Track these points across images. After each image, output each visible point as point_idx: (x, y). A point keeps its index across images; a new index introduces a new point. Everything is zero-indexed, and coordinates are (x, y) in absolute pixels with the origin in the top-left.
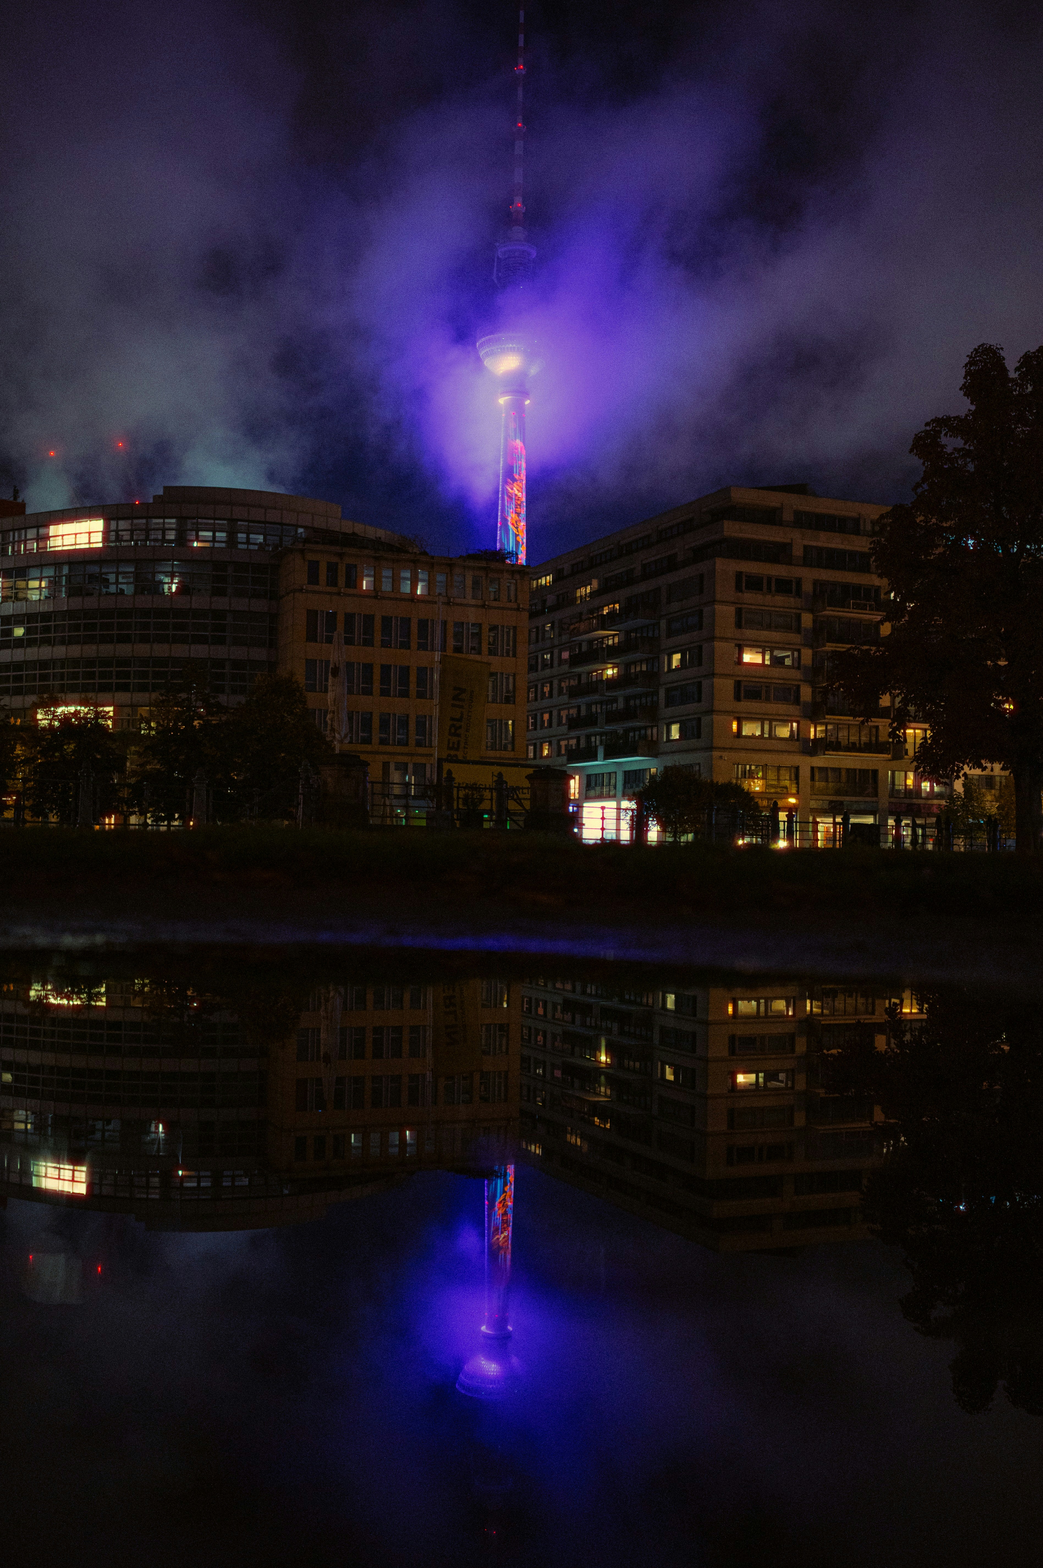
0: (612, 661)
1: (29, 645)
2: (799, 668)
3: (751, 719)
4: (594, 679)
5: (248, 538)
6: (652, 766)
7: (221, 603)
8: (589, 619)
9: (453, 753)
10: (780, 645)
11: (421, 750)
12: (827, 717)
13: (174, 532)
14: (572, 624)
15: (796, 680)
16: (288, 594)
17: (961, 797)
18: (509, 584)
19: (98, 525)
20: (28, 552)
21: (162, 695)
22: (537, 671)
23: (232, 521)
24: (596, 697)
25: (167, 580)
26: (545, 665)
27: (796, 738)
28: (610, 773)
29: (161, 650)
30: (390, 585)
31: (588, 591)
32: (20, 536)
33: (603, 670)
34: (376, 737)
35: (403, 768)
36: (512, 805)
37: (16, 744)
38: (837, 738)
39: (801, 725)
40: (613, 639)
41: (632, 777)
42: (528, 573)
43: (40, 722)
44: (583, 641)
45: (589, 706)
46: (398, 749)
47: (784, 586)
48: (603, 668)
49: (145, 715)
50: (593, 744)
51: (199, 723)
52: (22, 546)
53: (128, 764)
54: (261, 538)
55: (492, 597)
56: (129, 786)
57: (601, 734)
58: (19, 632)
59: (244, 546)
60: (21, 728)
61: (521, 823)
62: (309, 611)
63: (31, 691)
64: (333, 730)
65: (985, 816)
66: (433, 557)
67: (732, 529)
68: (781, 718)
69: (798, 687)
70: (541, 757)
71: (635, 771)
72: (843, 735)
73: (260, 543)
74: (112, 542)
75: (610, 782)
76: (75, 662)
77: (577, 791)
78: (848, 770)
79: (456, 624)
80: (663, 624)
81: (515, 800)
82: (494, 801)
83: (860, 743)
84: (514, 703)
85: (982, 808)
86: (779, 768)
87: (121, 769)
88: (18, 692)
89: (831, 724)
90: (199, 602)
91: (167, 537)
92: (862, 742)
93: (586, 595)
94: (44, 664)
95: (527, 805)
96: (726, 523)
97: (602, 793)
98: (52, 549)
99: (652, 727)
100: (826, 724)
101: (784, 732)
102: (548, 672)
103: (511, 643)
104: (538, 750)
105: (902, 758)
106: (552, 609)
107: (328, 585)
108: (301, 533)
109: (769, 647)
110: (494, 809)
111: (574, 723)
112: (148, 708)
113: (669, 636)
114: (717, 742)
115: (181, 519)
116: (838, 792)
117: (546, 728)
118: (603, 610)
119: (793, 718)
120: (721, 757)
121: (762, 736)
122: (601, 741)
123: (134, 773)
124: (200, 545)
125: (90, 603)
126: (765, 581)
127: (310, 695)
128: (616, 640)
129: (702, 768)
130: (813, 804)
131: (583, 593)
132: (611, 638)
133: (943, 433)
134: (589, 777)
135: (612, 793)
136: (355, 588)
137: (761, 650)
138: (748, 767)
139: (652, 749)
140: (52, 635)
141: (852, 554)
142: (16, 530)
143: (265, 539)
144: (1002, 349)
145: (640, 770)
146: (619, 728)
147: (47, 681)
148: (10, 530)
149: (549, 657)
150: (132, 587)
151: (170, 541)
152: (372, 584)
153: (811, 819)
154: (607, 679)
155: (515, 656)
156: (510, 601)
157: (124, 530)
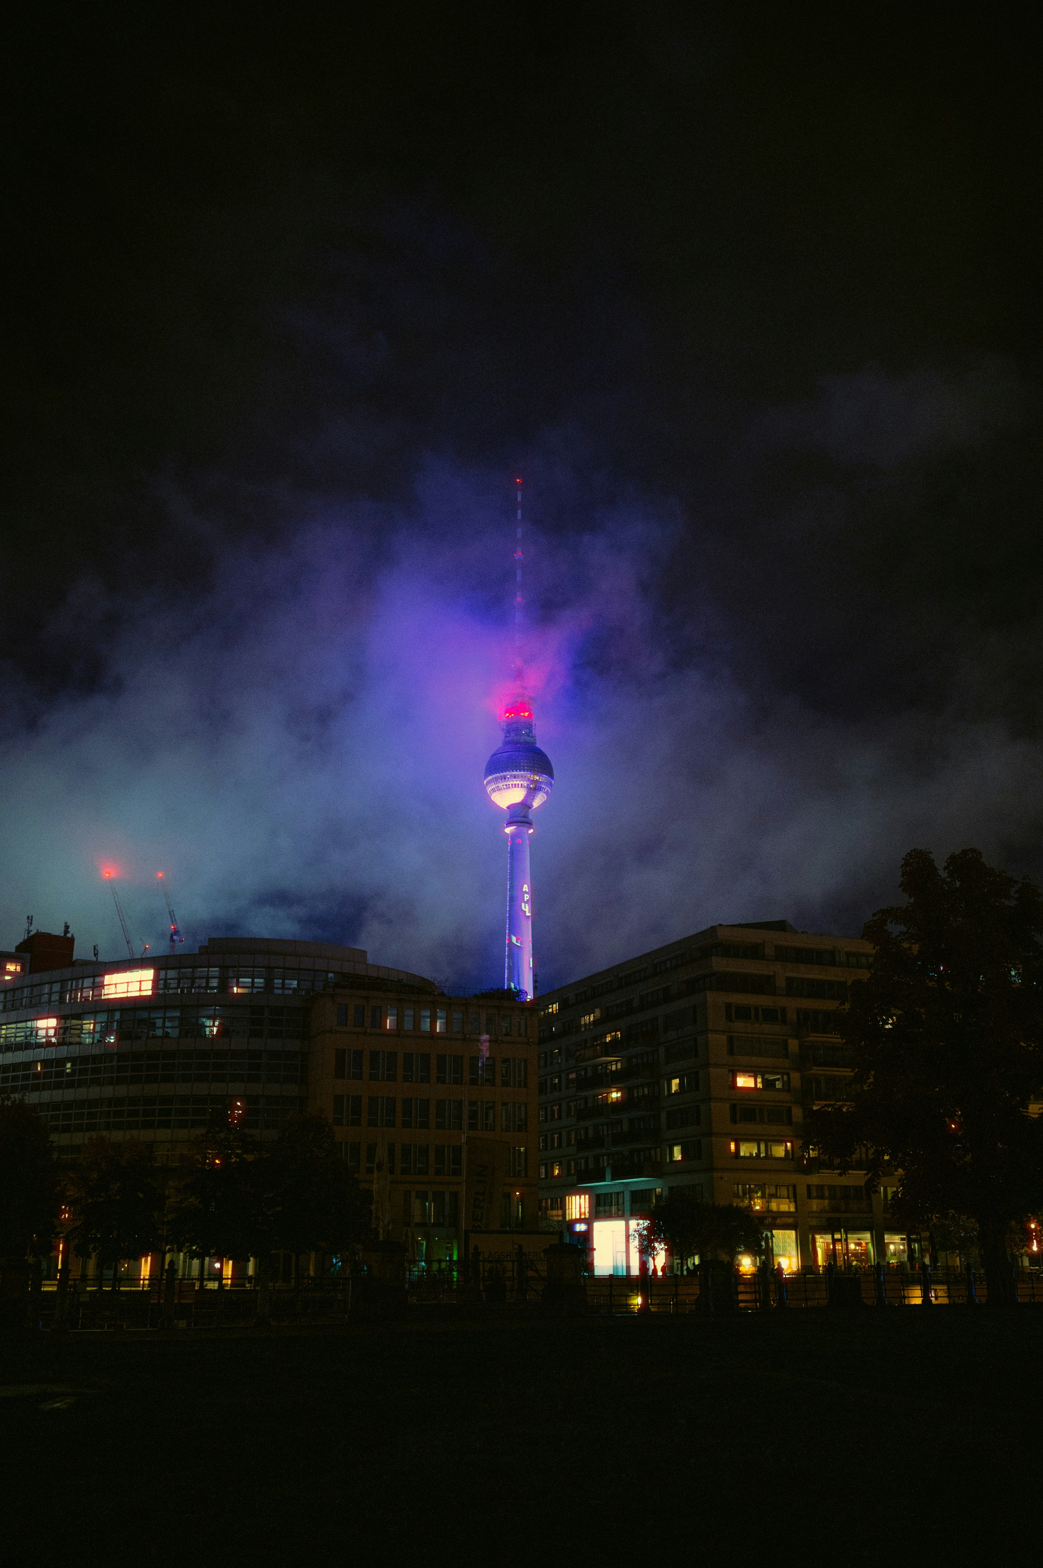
0: (615, 1086)
2: (789, 1091)
3: (748, 1140)
4: (600, 1102)
5: (283, 983)
6: (658, 1186)
7: (258, 1044)
8: (594, 1046)
10: (770, 1070)
11: (440, 1179)
13: (216, 980)
14: (578, 1050)
15: (787, 1102)
16: (319, 1034)
18: (519, 1017)
19: (148, 974)
20: (84, 1000)
22: (546, 1095)
23: (270, 968)
24: (603, 1120)
25: (209, 1023)
26: (554, 1089)
27: (791, 1157)
28: (618, 1193)
30: (411, 1024)
31: (592, 1019)
32: (77, 985)
33: (608, 1093)
34: (398, 1167)
35: (423, 1196)
39: (794, 1145)
41: (638, 1197)
42: (536, 1006)
44: (589, 1066)
45: (596, 1128)
47: (770, 1015)
48: (607, 1091)
50: (601, 1166)
52: (79, 994)
54: (294, 984)
55: (504, 1033)
57: (608, 1155)
59: (280, 992)
61: (540, 1293)
62: (337, 1050)
64: (377, 1218)
66: (450, 998)
67: (720, 964)
68: (775, 1138)
69: (790, 1108)
70: (553, 1176)
71: (642, 1191)
73: (295, 988)
74: (160, 989)
75: (618, 1201)
76: (120, 1101)
77: (587, 1210)
78: (843, 1187)
79: (471, 1059)
80: (662, 1051)
84: (526, 1131)
86: (777, 1187)
90: (238, 1043)
91: (211, 985)
93: (590, 1022)
94: (92, 1103)
95: (544, 1275)
96: (714, 959)
97: (610, 1212)
98: (106, 997)
99: (656, 1149)
101: (779, 1151)
102: (556, 1095)
103: (522, 1075)
104: (549, 1171)
106: (559, 1036)
107: (355, 1026)
108: (331, 978)
109: (759, 1072)
111: (582, 1145)
113: (667, 1062)
114: (717, 1163)
115: (224, 968)
116: (834, 1210)
117: (556, 1149)
118: (606, 1037)
119: (786, 1139)
120: (722, 1178)
121: (759, 1156)
122: (609, 1161)
124: (240, 991)
125: (139, 1046)
126: (753, 1012)
127: (337, 1129)
128: (619, 1066)
129: (703, 1189)
130: (812, 1222)
131: (587, 1021)
132: (615, 1064)
133: (889, 921)
134: (598, 1196)
135: (620, 1213)
136: (380, 1027)
137: (752, 1074)
138: (748, 1186)
139: (657, 1168)
140: (101, 1076)
141: (831, 984)
142: (74, 979)
143: (298, 984)
144: (931, 853)
145: (646, 1190)
146: (624, 1149)
147: (93, 1119)
148: (69, 980)
149: (557, 1080)
150: (177, 1031)
151: (213, 988)
152: (395, 1023)
153: (810, 1236)
154: (612, 1102)
155: (526, 1086)
156: (520, 1035)
157: (173, 979)
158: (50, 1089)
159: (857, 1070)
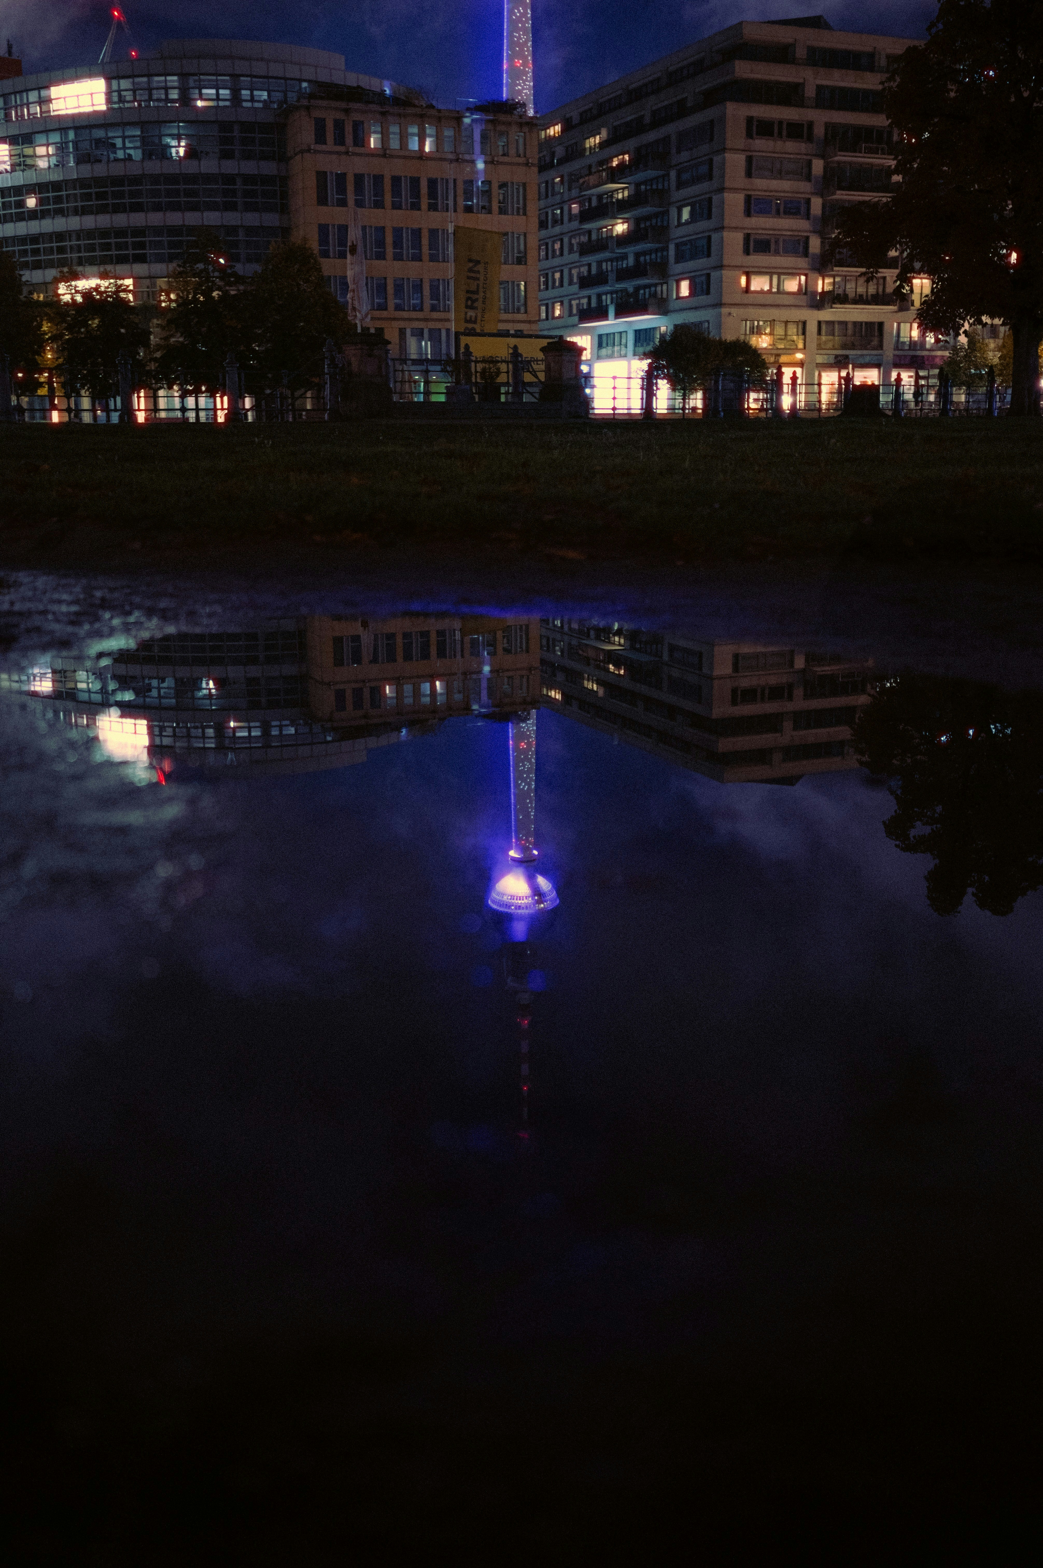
0: (622, 216)
1: (43, 217)
2: (809, 218)
3: (760, 272)
4: (604, 236)
5: (252, 95)
6: (662, 325)
7: (230, 167)
8: (599, 171)
9: (470, 326)
11: (435, 315)
12: (835, 269)
13: (176, 91)
14: (581, 177)
15: (806, 231)
16: (296, 154)
17: (965, 348)
18: (517, 138)
19: (99, 85)
20: (31, 117)
21: (179, 266)
22: (547, 228)
23: (235, 76)
24: (607, 255)
25: (174, 143)
26: (555, 222)
27: (804, 291)
28: (621, 333)
29: (174, 218)
30: (398, 142)
31: (597, 141)
32: (21, 100)
33: (613, 225)
34: (392, 303)
35: (419, 334)
36: (528, 377)
37: (42, 321)
38: (845, 291)
39: (809, 279)
40: (623, 192)
41: (642, 336)
42: (536, 125)
43: (61, 297)
44: (593, 195)
45: (599, 263)
46: (414, 315)
47: (796, 131)
48: (614, 223)
49: (164, 287)
50: (604, 304)
51: (218, 294)
52: (25, 110)
53: (152, 337)
54: (264, 95)
55: (501, 153)
56: (155, 360)
57: (612, 293)
58: (31, 202)
59: (249, 104)
60: (46, 304)
61: (537, 395)
62: (318, 173)
63: (50, 264)
64: (354, 309)
65: (987, 366)
66: (439, 111)
67: (744, 69)
68: (790, 271)
69: (807, 238)
70: (554, 318)
71: (646, 330)
72: (850, 288)
73: (265, 100)
74: (115, 103)
75: (621, 342)
76: (89, 234)
77: (589, 351)
78: (855, 323)
79: (465, 182)
80: (673, 174)
81: (531, 372)
82: (511, 373)
83: (867, 296)
84: (526, 264)
85: (984, 358)
86: (786, 323)
87: (146, 344)
88: (37, 265)
89: (838, 275)
90: (208, 166)
91: (171, 97)
92: (869, 294)
93: (595, 145)
94: (60, 236)
95: (542, 376)
96: (737, 62)
97: (613, 352)
98: (56, 113)
99: (662, 284)
100: (834, 277)
101: (792, 285)
102: (557, 229)
103: (521, 202)
104: (550, 310)
105: (907, 309)
106: (561, 162)
107: (335, 144)
108: (306, 87)
110: (511, 381)
111: (585, 282)
112: (166, 279)
113: (678, 188)
114: (726, 299)
115: (184, 76)
116: (844, 347)
117: (558, 287)
118: (612, 161)
119: (802, 271)
120: (730, 314)
121: (770, 291)
122: (612, 299)
123: (158, 347)
124: (204, 104)
125: (100, 170)
126: (776, 126)
127: (324, 261)
128: (626, 193)
129: (711, 325)
130: (820, 359)
131: (592, 144)
132: (621, 191)
134: (600, 337)
135: (623, 352)
136: (363, 146)
138: (756, 323)
139: (662, 307)
140: (65, 205)
141: (866, 93)
142: (17, 92)
143: (269, 96)
145: (650, 329)
146: (629, 286)
147: (64, 254)
148: (12, 93)
149: (559, 211)
150: (139, 152)
151: (173, 101)
152: (380, 142)
153: (817, 374)
154: (617, 235)
155: (525, 214)
156: (519, 156)
157: (126, 90)
158: (12, 221)
159: (900, 157)
